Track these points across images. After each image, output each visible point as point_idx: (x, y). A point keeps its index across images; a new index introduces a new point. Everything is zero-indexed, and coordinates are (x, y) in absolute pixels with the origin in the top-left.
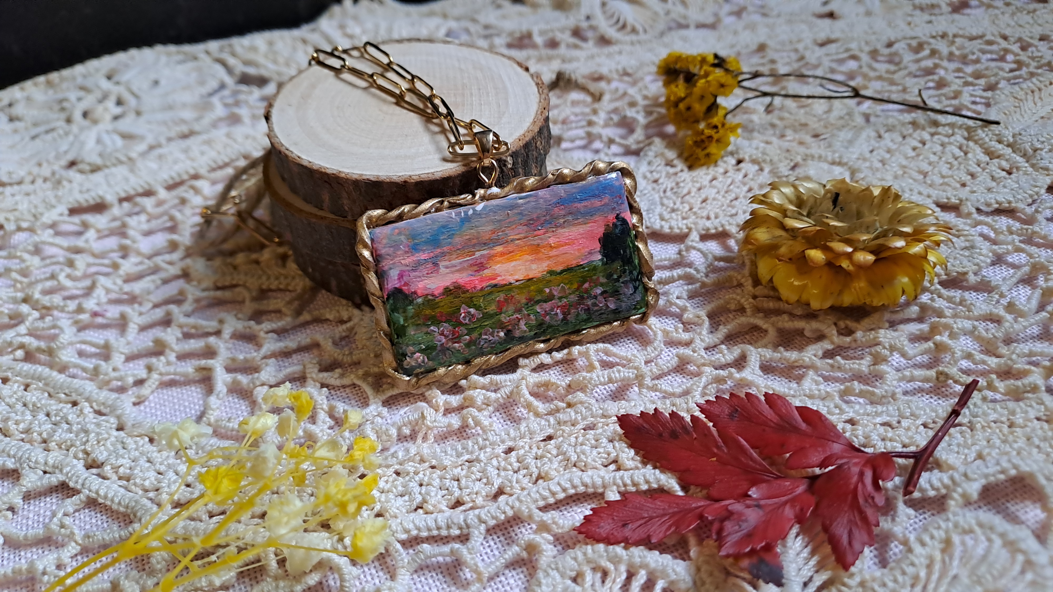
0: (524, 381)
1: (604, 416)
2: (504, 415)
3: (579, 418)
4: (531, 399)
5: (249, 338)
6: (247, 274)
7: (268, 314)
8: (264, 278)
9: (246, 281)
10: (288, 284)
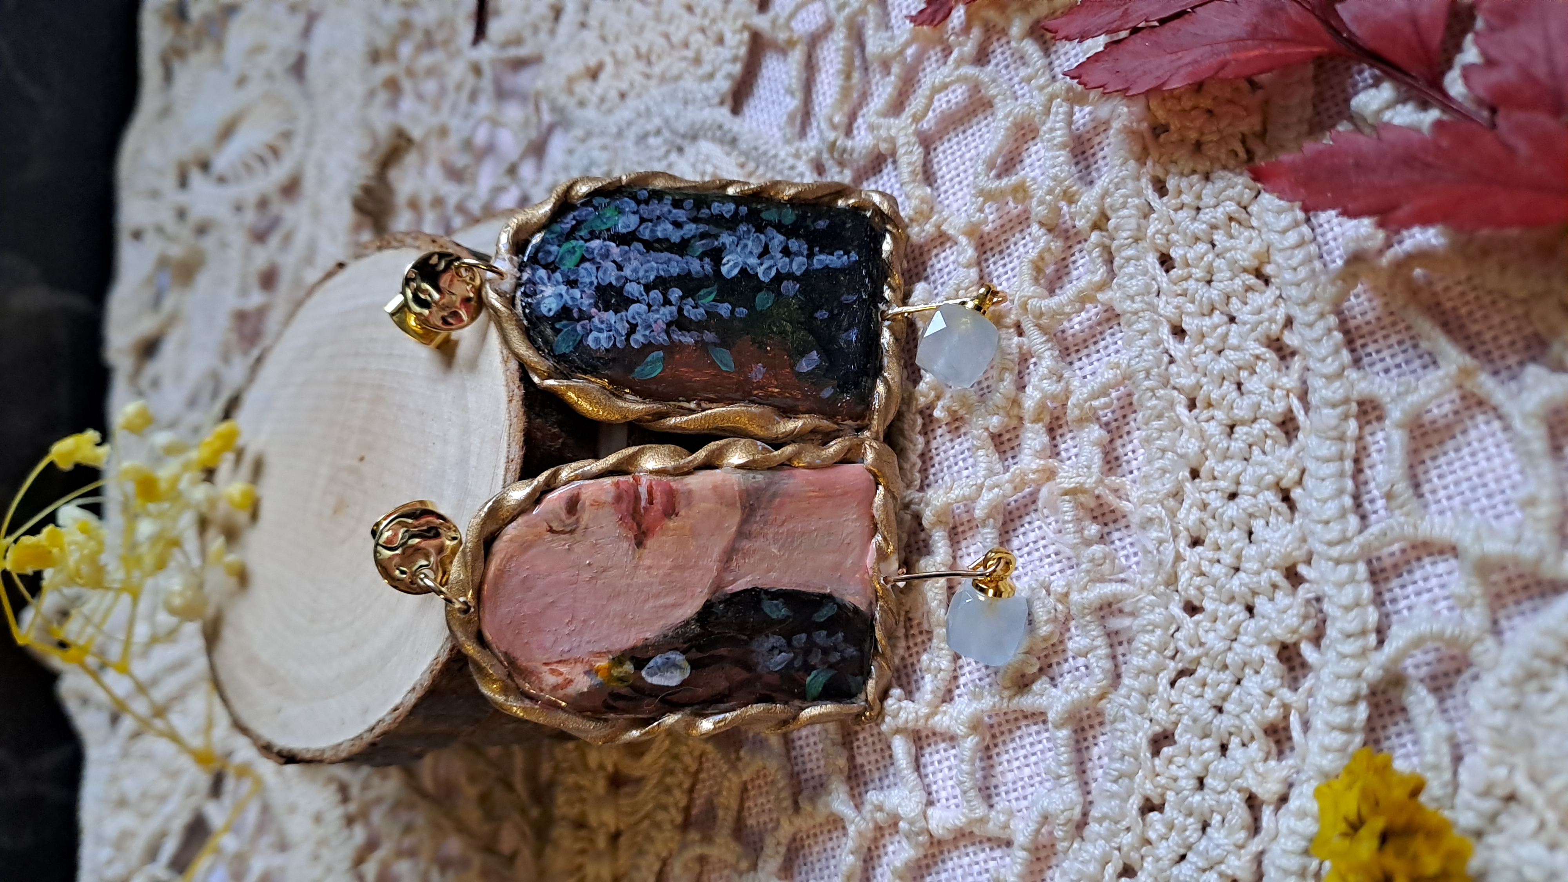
5: (797, 850)
6: (641, 852)
7: (746, 813)
8: (660, 816)
9: (658, 856)
10: (686, 770)
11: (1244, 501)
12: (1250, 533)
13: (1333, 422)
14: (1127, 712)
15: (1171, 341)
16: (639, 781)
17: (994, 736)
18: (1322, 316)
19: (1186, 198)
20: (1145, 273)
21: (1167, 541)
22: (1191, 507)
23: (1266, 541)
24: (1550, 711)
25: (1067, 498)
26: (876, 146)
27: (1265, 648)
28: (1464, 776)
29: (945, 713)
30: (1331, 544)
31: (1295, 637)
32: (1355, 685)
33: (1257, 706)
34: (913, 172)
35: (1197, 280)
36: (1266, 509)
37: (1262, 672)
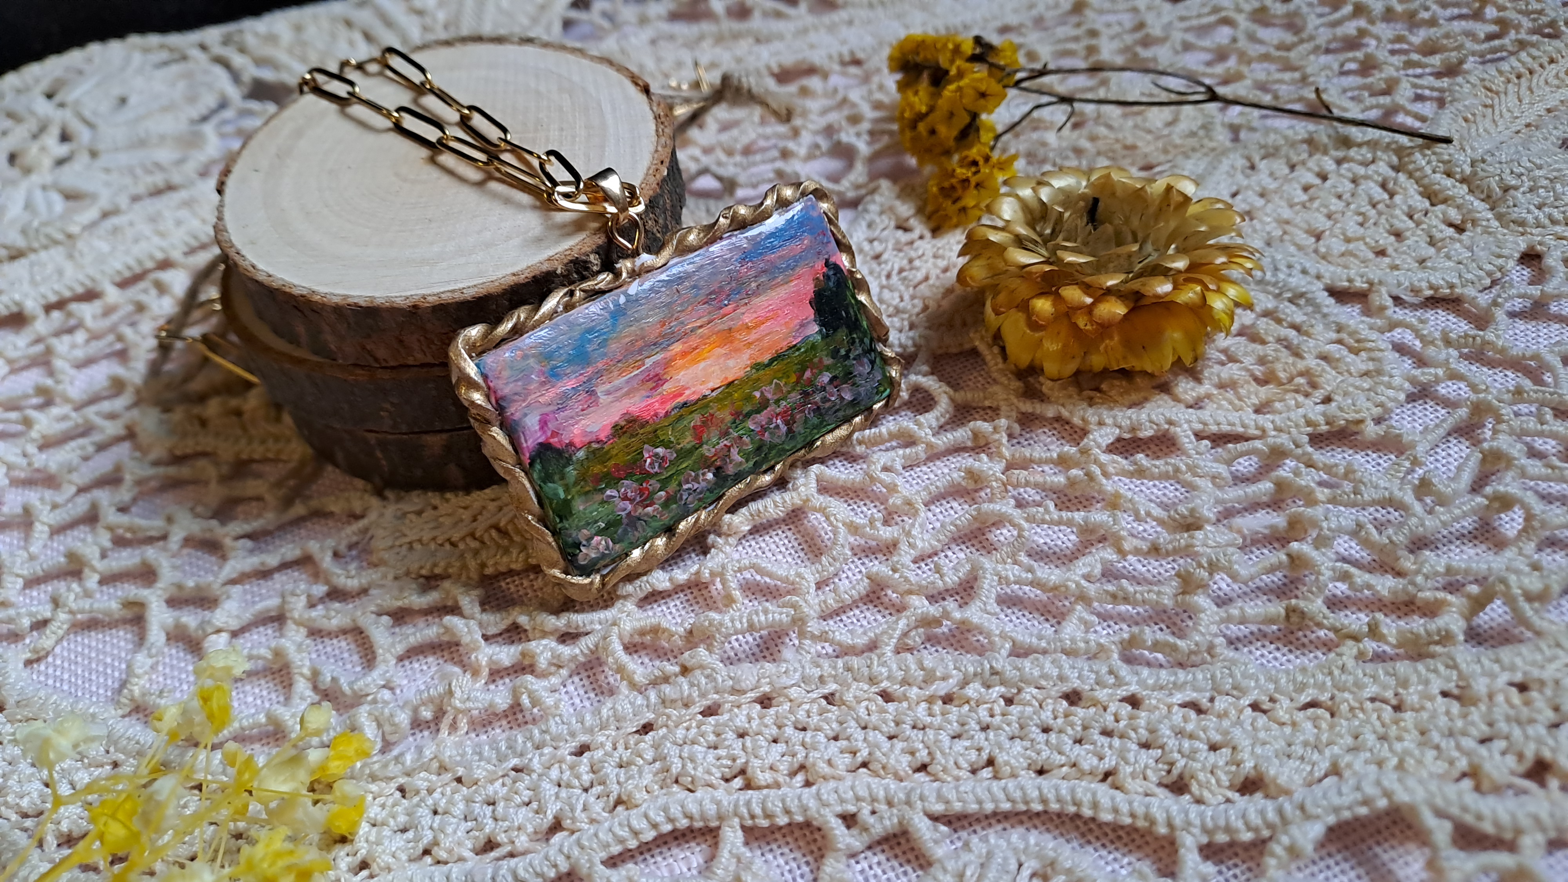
0: (616, 629)
1: (735, 691)
2: (586, 682)
3: (695, 694)
4: (624, 658)
11: (428, 820)
12: (402, 831)
15: (574, 745)
18: (567, 859)
20: (635, 714)
21: (403, 768)
22: (431, 782)
23: (392, 842)
25: (447, 687)
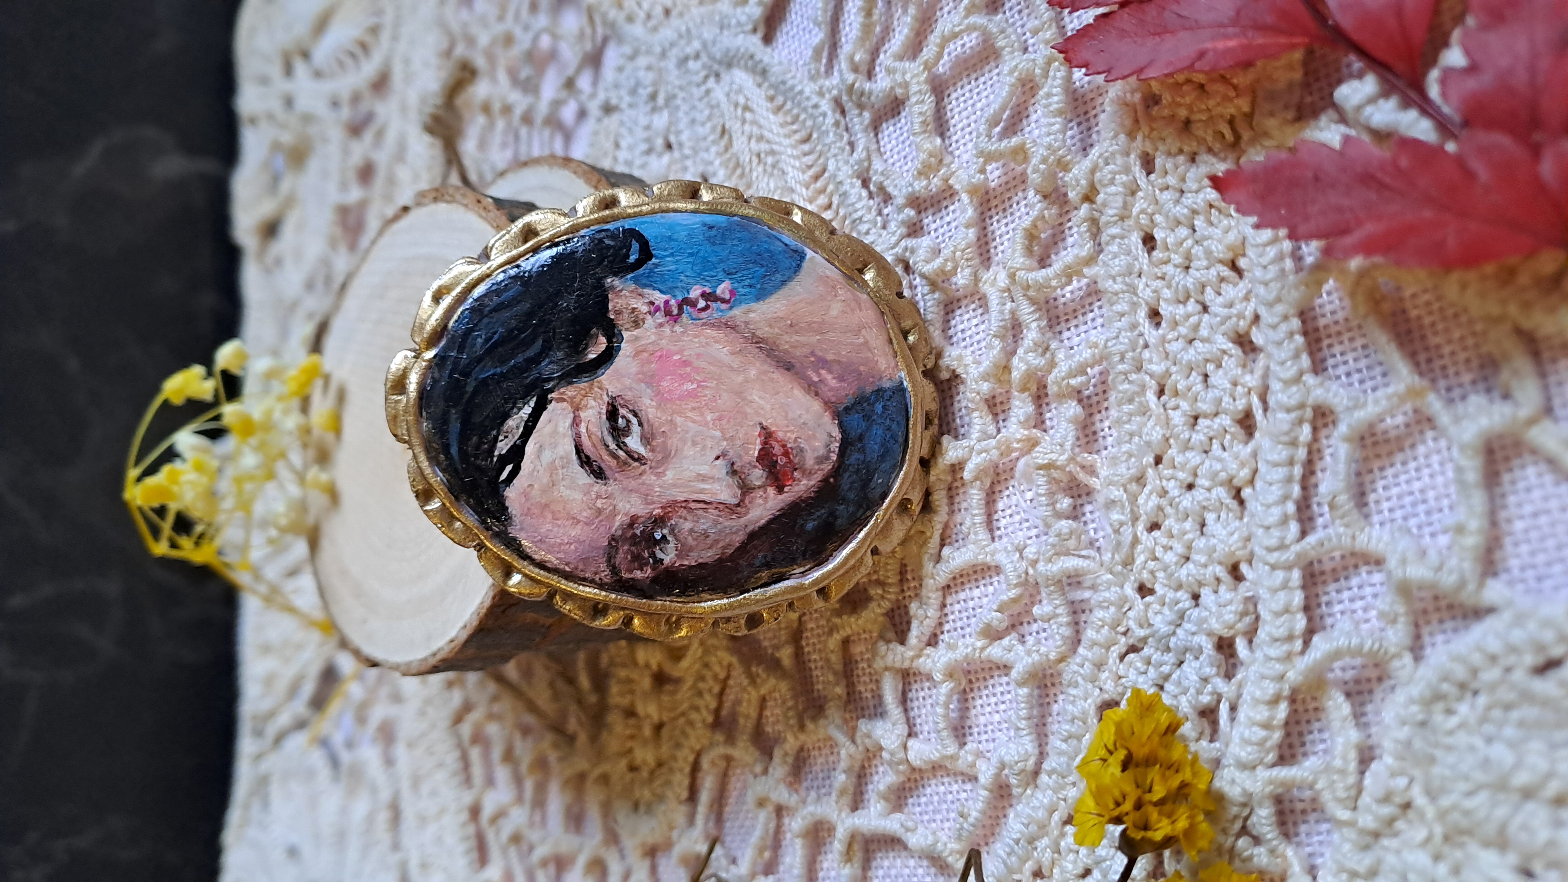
2: (1072, 323)
3: (1124, 179)
4: (1055, 266)
5: (804, 760)
6: (678, 746)
7: (764, 721)
8: (694, 716)
9: (692, 749)
10: (715, 677)
11: (1199, 494)
12: (1203, 525)
13: (1286, 427)
14: (1079, 679)
15: (1147, 325)
16: (678, 681)
17: (970, 681)
18: (1286, 318)
19: (1171, 180)
20: (1128, 253)
21: (1127, 524)
22: (1151, 493)
23: (1214, 536)
24: (1451, 733)
25: (1042, 472)
26: (892, 88)
27: (1204, 638)
28: (1368, 781)
29: (928, 656)
30: (1270, 550)
31: (1231, 633)
32: (1278, 686)
33: (1192, 691)
34: (923, 122)
35: (1176, 266)
36: (1218, 504)
37: (1201, 659)
